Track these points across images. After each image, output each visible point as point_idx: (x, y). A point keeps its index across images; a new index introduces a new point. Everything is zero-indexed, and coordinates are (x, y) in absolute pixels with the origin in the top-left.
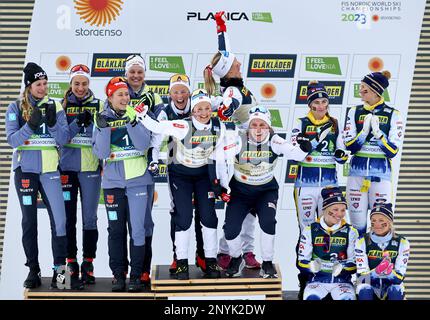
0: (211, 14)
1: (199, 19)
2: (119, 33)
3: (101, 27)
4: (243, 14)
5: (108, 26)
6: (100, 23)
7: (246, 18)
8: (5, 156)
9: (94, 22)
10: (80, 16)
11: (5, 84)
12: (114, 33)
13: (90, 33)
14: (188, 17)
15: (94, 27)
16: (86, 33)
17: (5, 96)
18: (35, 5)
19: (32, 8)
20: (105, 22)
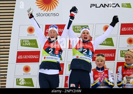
0: (102, 4)
1: (96, 7)
2: (57, 15)
3: (49, 12)
4: (117, 4)
5: (52, 12)
6: (48, 10)
7: (119, 6)
8: (3, 76)
9: (45, 10)
10: (38, 7)
11: (2, 41)
12: (55, 15)
13: (43, 15)
14: (91, 6)
15: (45, 12)
16: (42, 15)
17: (3, 47)
18: (16, 2)
19: (15, 3)
20: (51, 9)
